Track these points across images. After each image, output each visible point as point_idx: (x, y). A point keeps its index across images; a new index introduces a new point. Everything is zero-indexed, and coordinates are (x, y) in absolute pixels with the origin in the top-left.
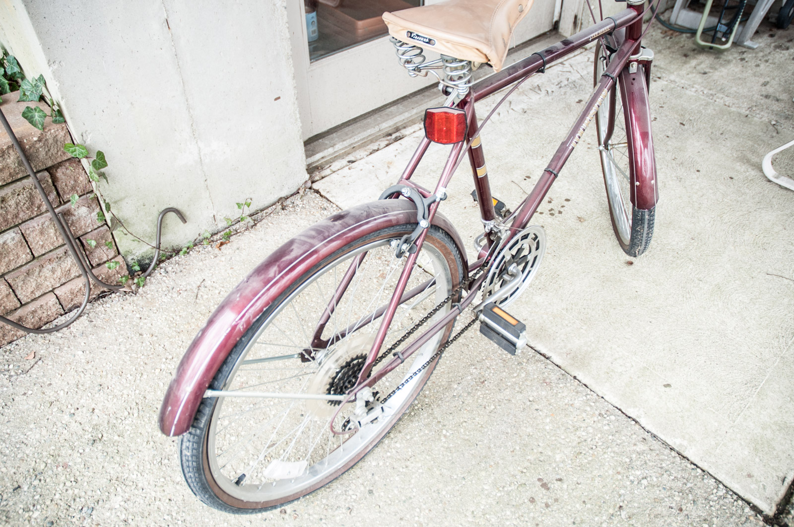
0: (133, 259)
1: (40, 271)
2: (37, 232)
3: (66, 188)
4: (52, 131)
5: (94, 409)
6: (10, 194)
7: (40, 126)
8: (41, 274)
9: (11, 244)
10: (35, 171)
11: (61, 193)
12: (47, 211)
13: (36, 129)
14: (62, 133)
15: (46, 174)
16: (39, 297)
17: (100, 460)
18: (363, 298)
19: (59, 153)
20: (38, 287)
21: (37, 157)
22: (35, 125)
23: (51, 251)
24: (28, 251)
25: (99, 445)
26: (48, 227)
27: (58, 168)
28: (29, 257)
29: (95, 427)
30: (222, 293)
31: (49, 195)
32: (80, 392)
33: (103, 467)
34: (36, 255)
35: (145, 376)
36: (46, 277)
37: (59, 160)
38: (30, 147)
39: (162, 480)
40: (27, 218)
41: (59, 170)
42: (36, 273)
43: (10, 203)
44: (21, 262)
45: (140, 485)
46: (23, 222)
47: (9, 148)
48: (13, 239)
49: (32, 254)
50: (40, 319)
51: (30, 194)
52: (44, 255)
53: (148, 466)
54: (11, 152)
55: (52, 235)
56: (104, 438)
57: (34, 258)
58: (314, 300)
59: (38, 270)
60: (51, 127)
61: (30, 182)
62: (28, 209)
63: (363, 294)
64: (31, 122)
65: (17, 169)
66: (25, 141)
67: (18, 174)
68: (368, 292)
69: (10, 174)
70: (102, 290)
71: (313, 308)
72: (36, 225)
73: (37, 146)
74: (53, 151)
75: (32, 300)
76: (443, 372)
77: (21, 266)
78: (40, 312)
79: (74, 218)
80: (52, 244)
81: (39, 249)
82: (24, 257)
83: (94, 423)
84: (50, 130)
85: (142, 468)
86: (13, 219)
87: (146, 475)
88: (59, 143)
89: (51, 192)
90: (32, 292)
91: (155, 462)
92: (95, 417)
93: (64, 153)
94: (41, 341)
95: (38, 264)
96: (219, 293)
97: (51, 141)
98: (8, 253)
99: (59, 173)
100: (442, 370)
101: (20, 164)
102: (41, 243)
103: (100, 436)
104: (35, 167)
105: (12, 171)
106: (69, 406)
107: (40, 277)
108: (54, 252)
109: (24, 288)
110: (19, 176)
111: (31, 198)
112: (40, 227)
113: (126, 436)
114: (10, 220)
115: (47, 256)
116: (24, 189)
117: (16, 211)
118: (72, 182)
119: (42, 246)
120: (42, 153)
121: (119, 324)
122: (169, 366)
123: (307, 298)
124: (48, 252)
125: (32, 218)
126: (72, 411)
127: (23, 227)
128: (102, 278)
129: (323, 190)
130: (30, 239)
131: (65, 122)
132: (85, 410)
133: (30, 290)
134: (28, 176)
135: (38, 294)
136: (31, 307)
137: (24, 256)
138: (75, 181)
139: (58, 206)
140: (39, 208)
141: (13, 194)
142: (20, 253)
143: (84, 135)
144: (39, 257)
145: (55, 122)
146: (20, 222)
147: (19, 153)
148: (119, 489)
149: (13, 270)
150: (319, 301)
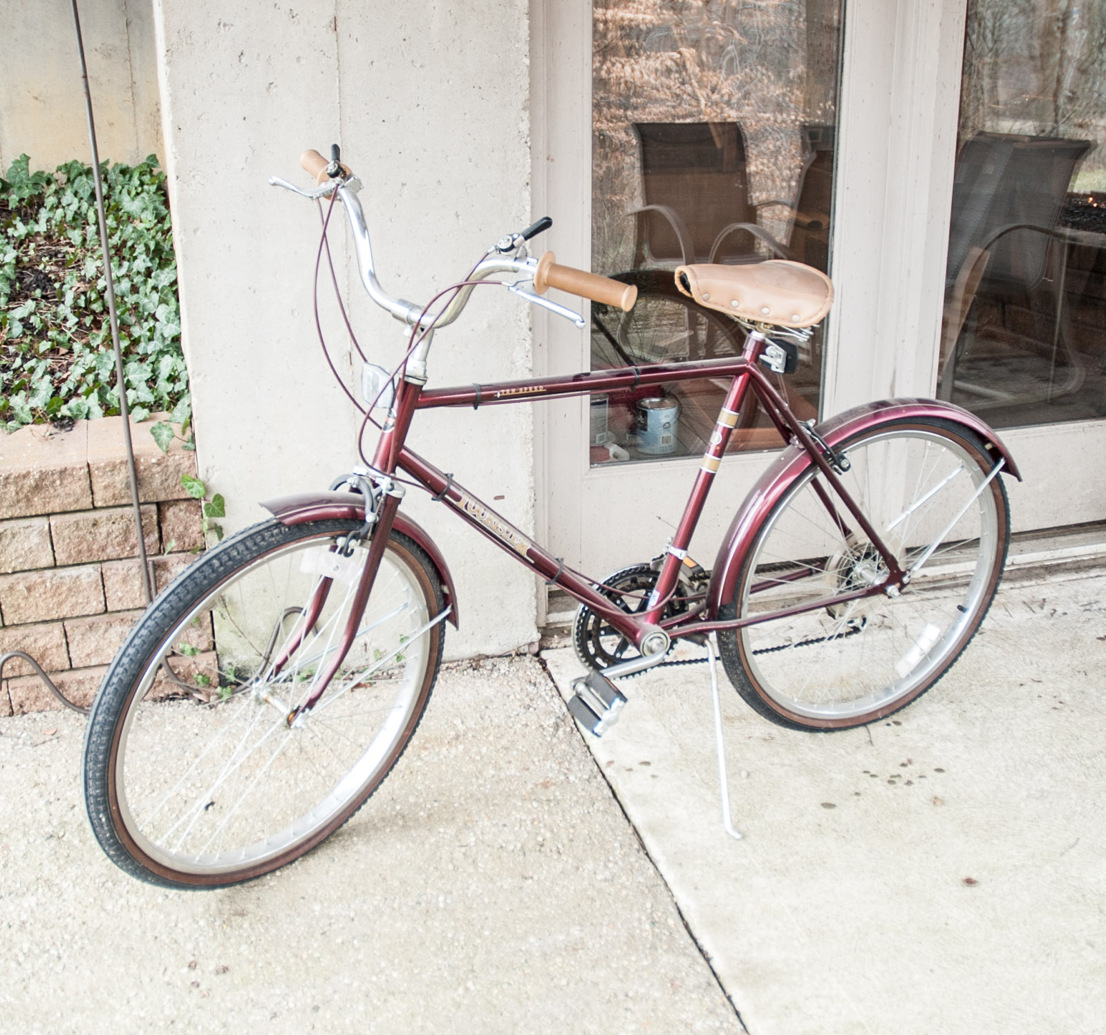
0: (230, 664)
1: (106, 631)
2: (119, 578)
3: (171, 534)
4: (177, 457)
5: (74, 806)
6: (104, 519)
7: (164, 447)
8: (106, 635)
9: (85, 580)
10: (142, 500)
11: (164, 538)
12: (139, 556)
13: (159, 450)
14: (187, 463)
15: (154, 508)
16: (95, 666)
17: (44, 856)
18: (496, 801)
19: (177, 487)
20: (97, 651)
21: (150, 483)
22: (160, 445)
23: (128, 610)
24: (102, 598)
25: (53, 842)
26: (134, 576)
27: (171, 506)
28: (101, 607)
29: (63, 824)
30: (315, 739)
31: (148, 535)
32: (74, 784)
33: (41, 864)
34: (110, 609)
35: (154, 794)
36: (111, 642)
37: (175, 496)
38: (145, 470)
39: (91, 900)
40: (115, 557)
41: (171, 509)
42: (101, 631)
43: (101, 530)
44: (90, 610)
45: (65, 896)
46: (108, 560)
47: (122, 463)
48: (89, 576)
49: (106, 605)
50: (85, 696)
51: (127, 526)
52: (119, 611)
53: (87, 883)
54: (123, 468)
55: (136, 588)
56: (64, 838)
57: (106, 611)
58: (426, 783)
59: (103, 627)
60: (177, 452)
61: (131, 512)
62: (119, 544)
63: (498, 797)
64: (157, 441)
65: (123, 492)
66: (142, 460)
67: (122, 498)
68: (509, 796)
69: (114, 495)
70: (175, 690)
71: (418, 791)
72: (120, 568)
73: (154, 470)
74: (171, 482)
75: (86, 667)
76: (530, 919)
77: (88, 616)
78: (87, 686)
79: (169, 576)
80: (133, 602)
81: (115, 602)
82: (96, 605)
83: (65, 819)
84: (174, 455)
85: (79, 881)
86: (98, 551)
87: (77, 888)
88: (180, 475)
89: (151, 532)
90: (88, 655)
91: (97, 881)
92: (70, 814)
93: (183, 489)
94: (72, 721)
95: (107, 620)
96: (312, 738)
97: (171, 469)
98: (79, 592)
99: (170, 513)
100: (530, 916)
101: (128, 486)
102: (120, 594)
103: (61, 834)
104: (144, 495)
105: (117, 492)
106: (52, 794)
107: (105, 639)
108: (131, 613)
109: (81, 646)
110: (124, 501)
111: (127, 532)
112: (125, 572)
113: (88, 844)
114: (95, 552)
115: (121, 614)
116: (122, 517)
117: (104, 543)
118: (181, 529)
119: (120, 599)
120: (157, 480)
121: (168, 733)
122: (190, 794)
123: (419, 778)
124: (124, 610)
125: (121, 559)
126: (52, 800)
127: (106, 565)
128: (179, 673)
129: (552, 662)
130: (107, 584)
131: (195, 450)
132: (65, 803)
133: (87, 651)
134: (131, 505)
135: (94, 662)
136: (79, 675)
137: (95, 603)
138: (186, 528)
139: (155, 555)
140: (133, 547)
141: (108, 519)
142: (92, 598)
143: (210, 471)
144: (112, 612)
145: (185, 448)
146: (105, 558)
147: (131, 473)
148: (40, 890)
149: (77, 617)
150: (433, 786)
